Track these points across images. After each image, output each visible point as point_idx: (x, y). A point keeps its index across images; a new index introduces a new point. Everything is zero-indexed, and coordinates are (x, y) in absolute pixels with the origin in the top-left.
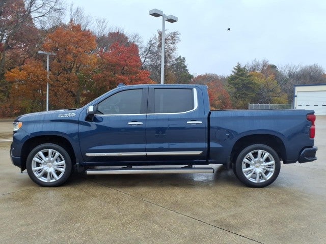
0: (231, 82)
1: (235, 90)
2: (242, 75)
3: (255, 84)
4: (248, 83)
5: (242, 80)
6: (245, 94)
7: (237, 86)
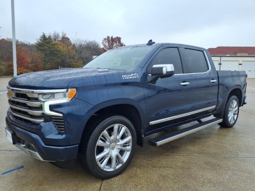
0: (40, 48)
1: (43, 56)
2: (48, 43)
3: (60, 51)
4: (54, 50)
5: (49, 47)
6: (52, 59)
7: (45, 52)
